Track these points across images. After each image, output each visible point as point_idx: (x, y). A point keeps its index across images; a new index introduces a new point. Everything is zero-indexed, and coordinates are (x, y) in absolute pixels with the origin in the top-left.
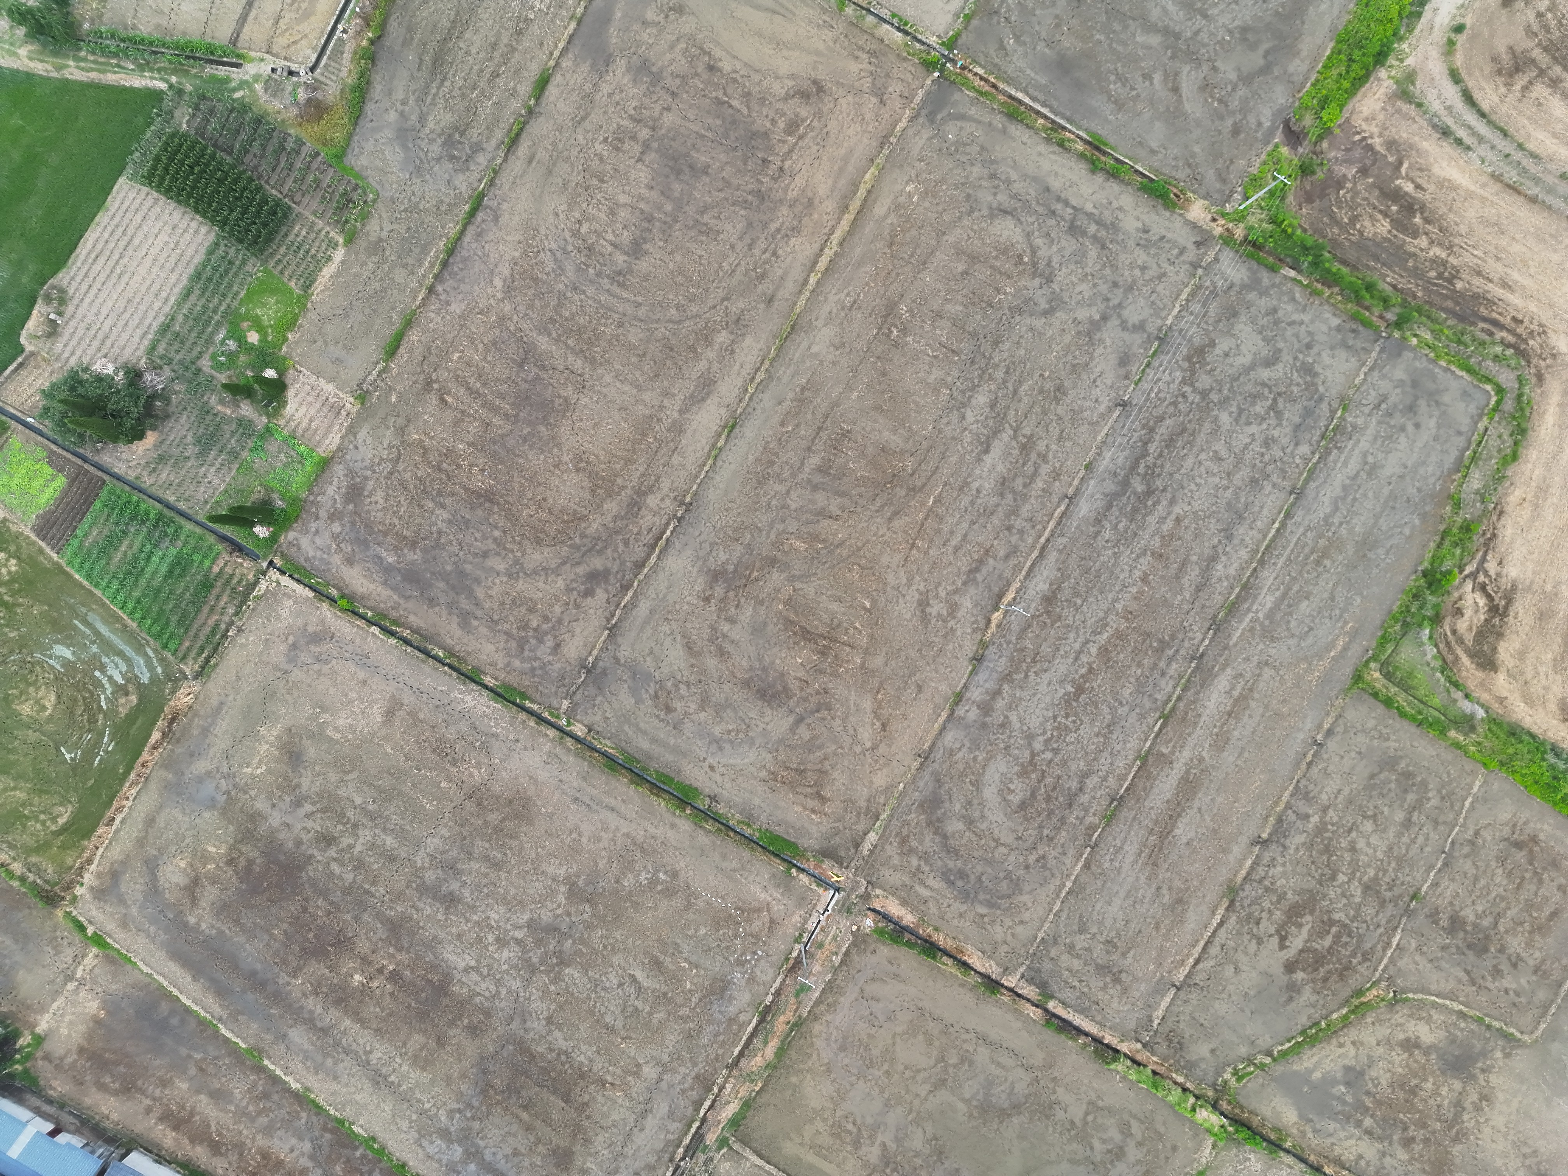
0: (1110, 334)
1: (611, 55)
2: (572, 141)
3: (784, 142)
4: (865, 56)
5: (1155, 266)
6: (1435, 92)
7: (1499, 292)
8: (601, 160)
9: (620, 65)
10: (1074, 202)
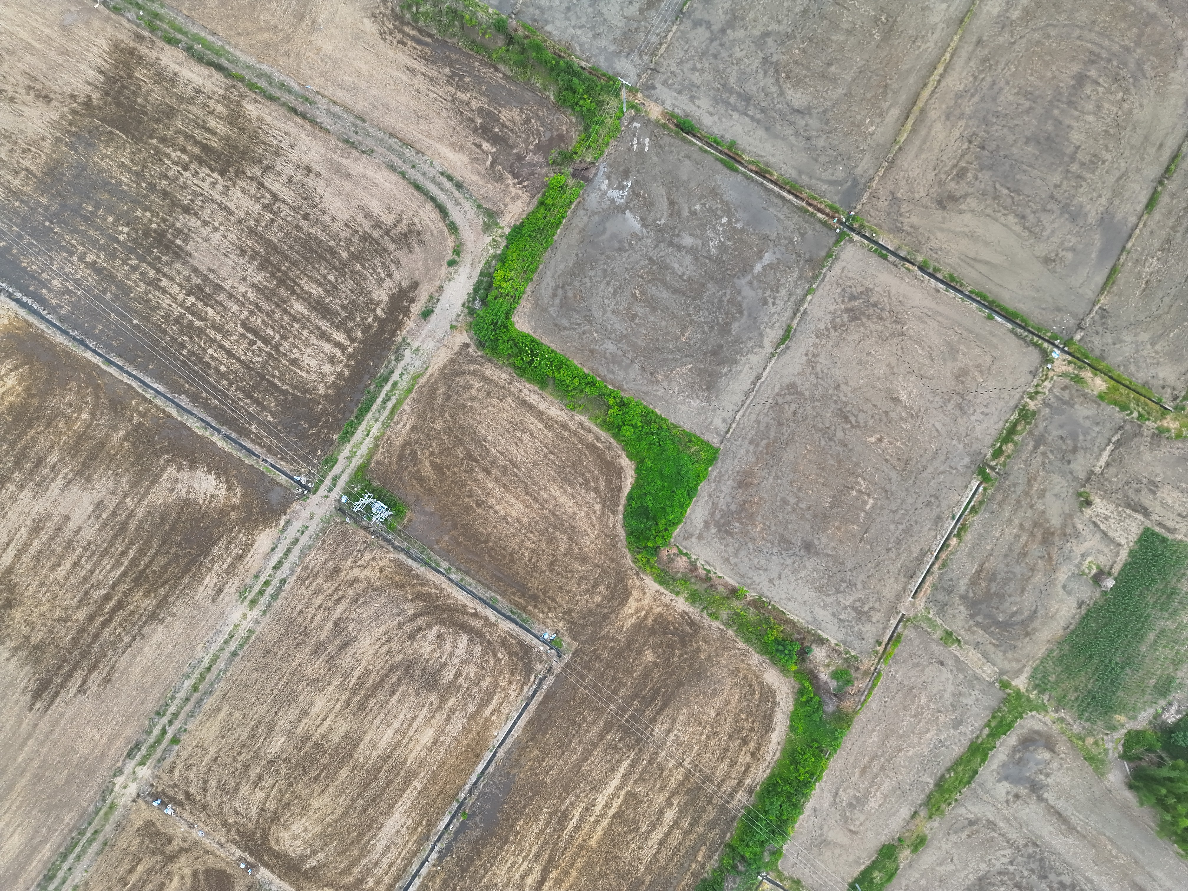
0: (719, 18)
1: (1099, 226)
2: (1129, 161)
3: (968, 162)
4: (906, 228)
5: (685, 70)
6: (468, 216)
7: (416, 65)
8: (1106, 147)
9: (1092, 218)
10: (747, 119)
